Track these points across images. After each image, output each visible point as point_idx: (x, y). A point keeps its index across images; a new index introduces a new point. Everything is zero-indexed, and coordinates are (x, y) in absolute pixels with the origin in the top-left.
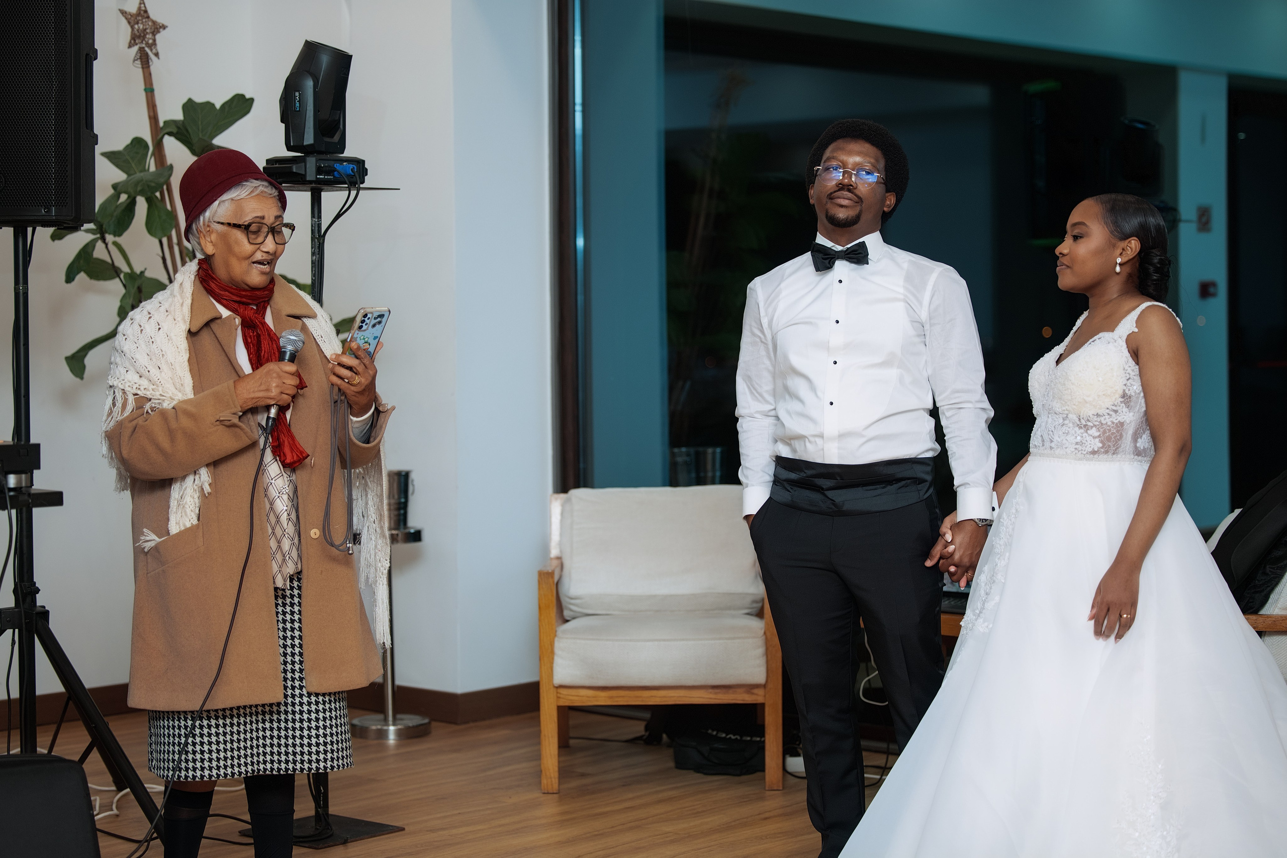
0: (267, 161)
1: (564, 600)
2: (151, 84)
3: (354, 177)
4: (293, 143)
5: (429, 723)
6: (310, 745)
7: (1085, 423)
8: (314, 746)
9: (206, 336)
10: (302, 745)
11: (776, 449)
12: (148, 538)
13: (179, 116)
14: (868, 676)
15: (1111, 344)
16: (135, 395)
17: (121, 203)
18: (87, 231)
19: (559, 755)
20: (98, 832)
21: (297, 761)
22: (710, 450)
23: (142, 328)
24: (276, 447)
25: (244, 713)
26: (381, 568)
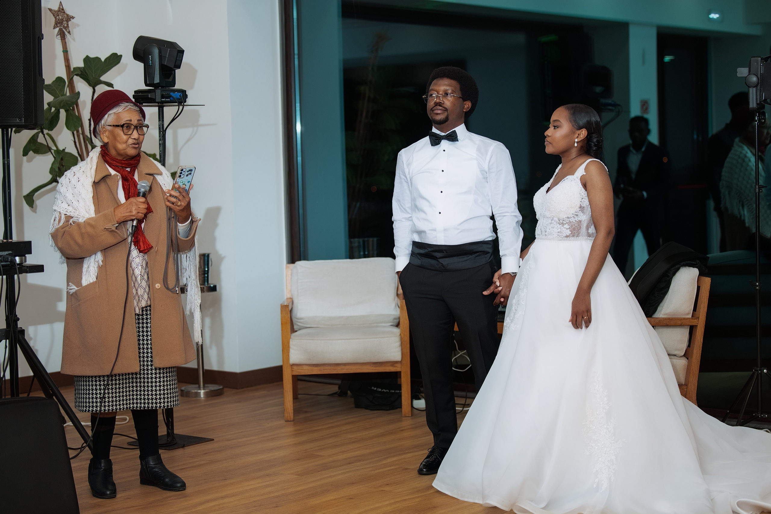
0: (135, 91)
2: (66, 48)
3: (181, 100)
4: (148, 82)
6: (156, 395)
7: (562, 222)
8: (158, 395)
9: (103, 186)
11: (412, 238)
12: (71, 288)
13: (81, 65)
14: (455, 356)
15: (573, 181)
16: (65, 215)
17: (53, 113)
18: (37, 128)
21: (149, 403)
22: (371, 239)
23: (70, 180)
24: (136, 242)
25: (122, 378)
26: (197, 303)
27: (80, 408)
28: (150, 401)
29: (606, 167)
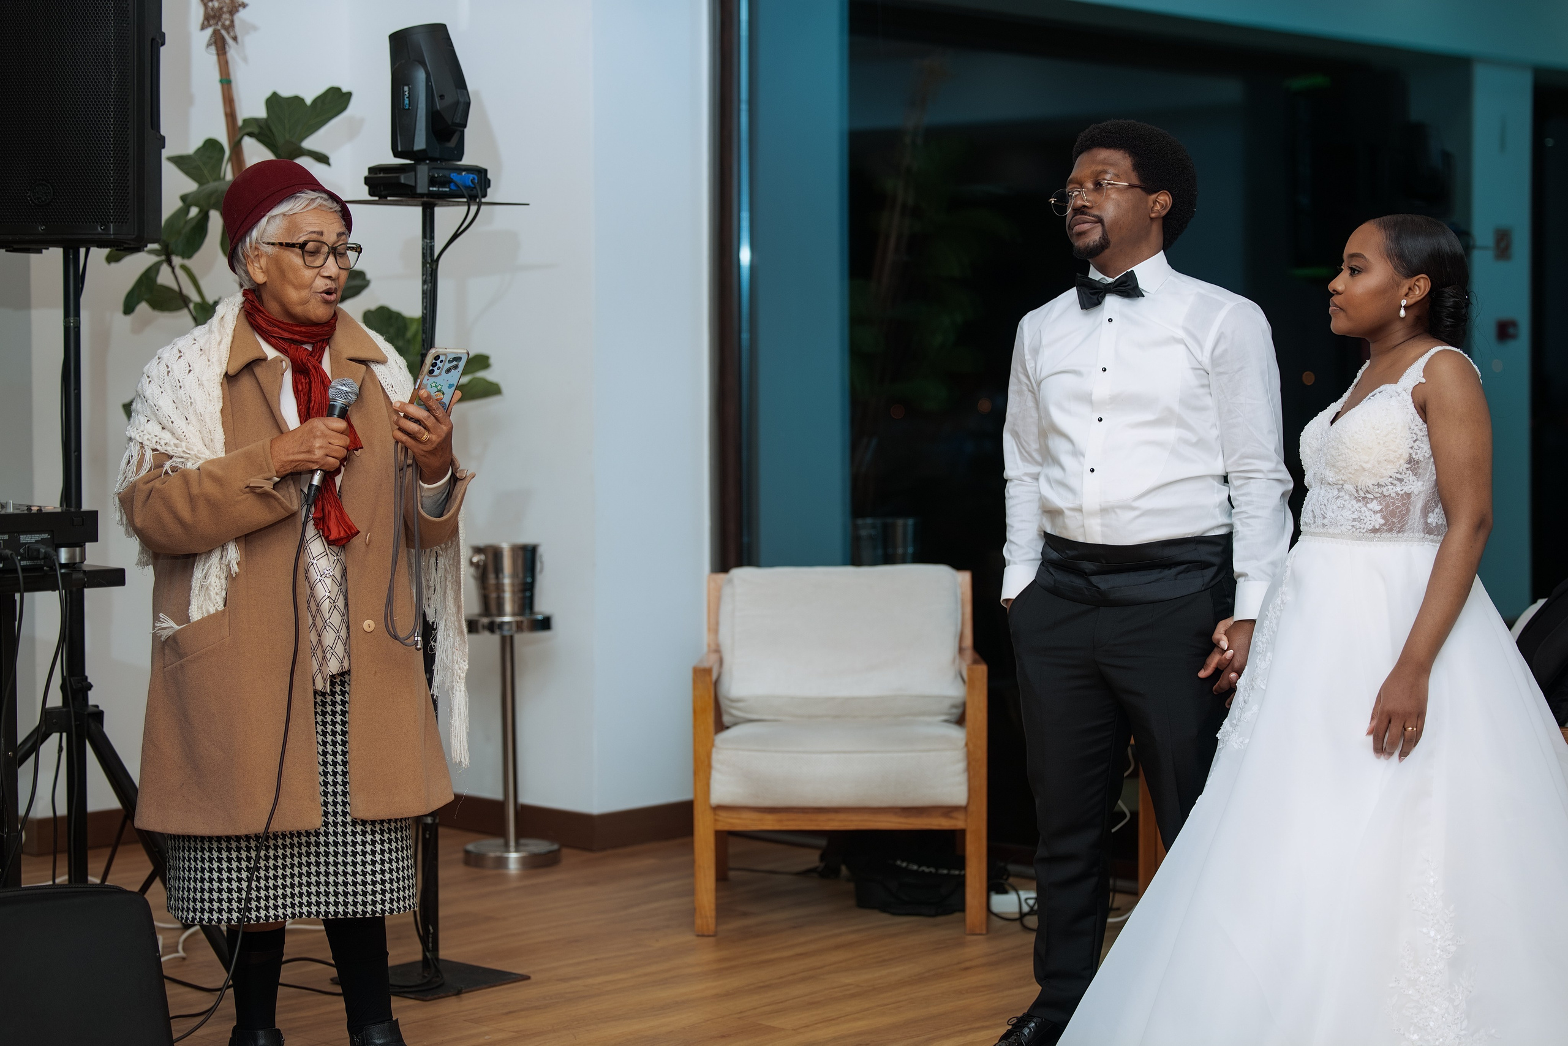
0: (370, 169)
1: (724, 703)
2: (228, 74)
3: (475, 190)
4: (401, 148)
5: (559, 850)
6: (364, 883)
7: (1363, 495)
8: (369, 884)
9: (246, 382)
10: (355, 884)
11: (1043, 524)
12: (164, 625)
13: (261, 113)
15: (1394, 398)
16: (154, 450)
17: (192, 219)
18: (151, 252)
19: (717, 890)
20: (165, 980)
21: (348, 902)
22: (900, 522)
23: (169, 369)
24: (320, 519)
25: (282, 844)
26: (459, 671)
27: (180, 913)
28: (350, 899)
29: (1476, 367)
